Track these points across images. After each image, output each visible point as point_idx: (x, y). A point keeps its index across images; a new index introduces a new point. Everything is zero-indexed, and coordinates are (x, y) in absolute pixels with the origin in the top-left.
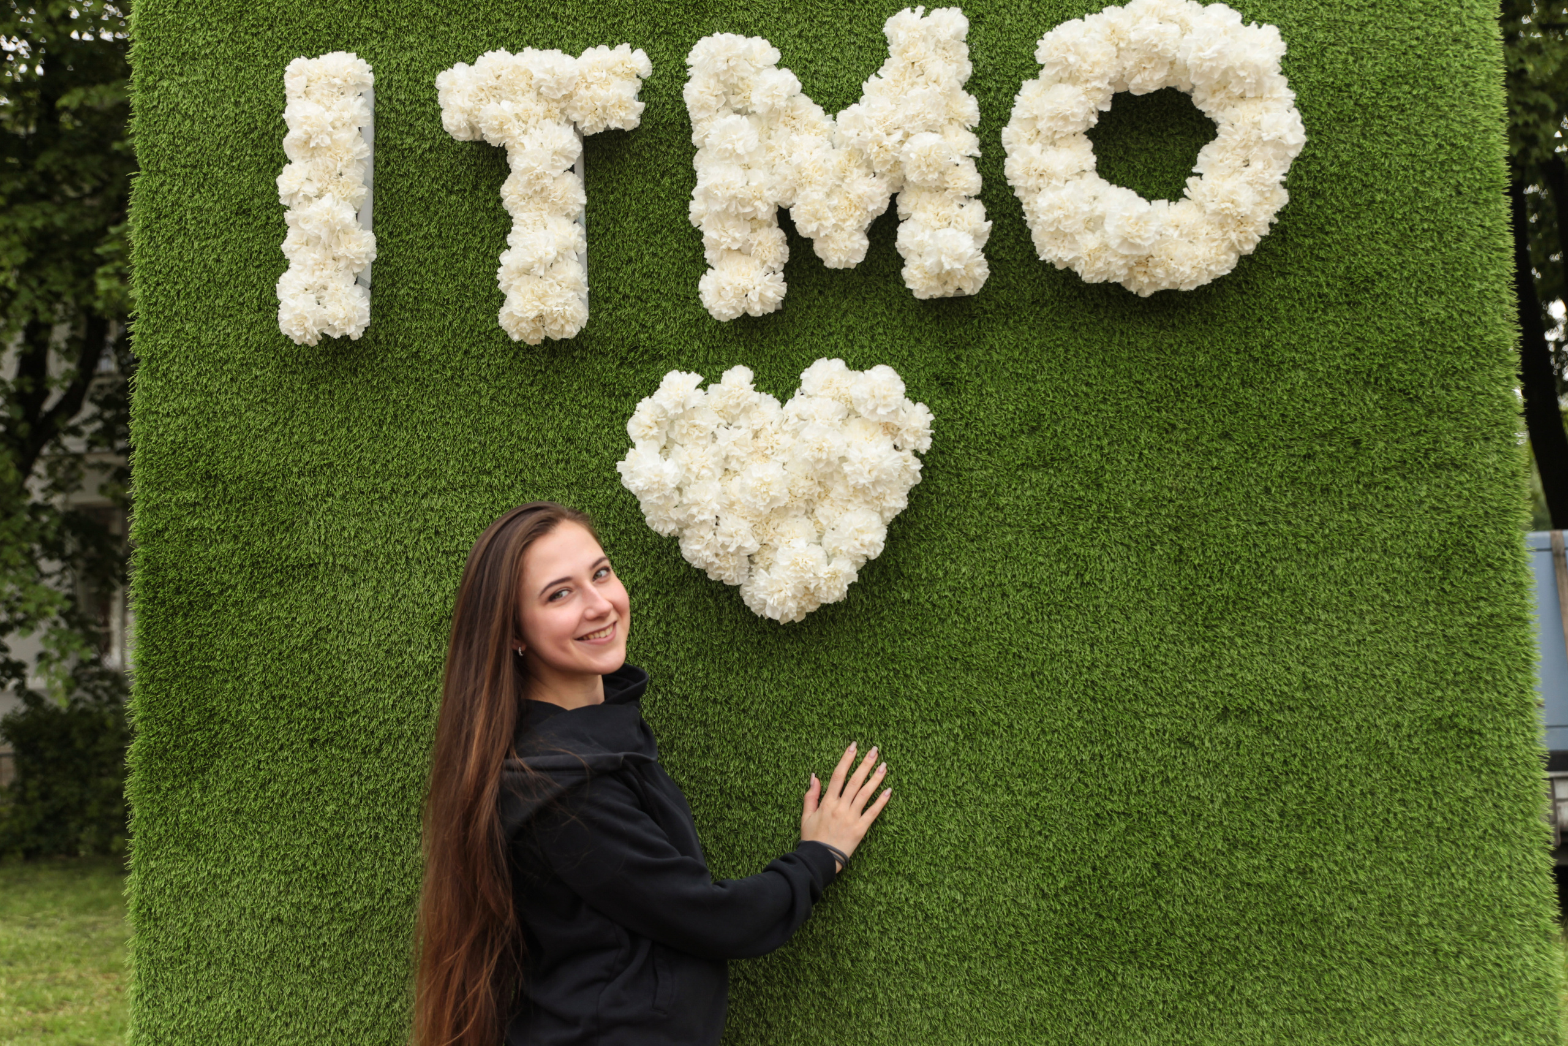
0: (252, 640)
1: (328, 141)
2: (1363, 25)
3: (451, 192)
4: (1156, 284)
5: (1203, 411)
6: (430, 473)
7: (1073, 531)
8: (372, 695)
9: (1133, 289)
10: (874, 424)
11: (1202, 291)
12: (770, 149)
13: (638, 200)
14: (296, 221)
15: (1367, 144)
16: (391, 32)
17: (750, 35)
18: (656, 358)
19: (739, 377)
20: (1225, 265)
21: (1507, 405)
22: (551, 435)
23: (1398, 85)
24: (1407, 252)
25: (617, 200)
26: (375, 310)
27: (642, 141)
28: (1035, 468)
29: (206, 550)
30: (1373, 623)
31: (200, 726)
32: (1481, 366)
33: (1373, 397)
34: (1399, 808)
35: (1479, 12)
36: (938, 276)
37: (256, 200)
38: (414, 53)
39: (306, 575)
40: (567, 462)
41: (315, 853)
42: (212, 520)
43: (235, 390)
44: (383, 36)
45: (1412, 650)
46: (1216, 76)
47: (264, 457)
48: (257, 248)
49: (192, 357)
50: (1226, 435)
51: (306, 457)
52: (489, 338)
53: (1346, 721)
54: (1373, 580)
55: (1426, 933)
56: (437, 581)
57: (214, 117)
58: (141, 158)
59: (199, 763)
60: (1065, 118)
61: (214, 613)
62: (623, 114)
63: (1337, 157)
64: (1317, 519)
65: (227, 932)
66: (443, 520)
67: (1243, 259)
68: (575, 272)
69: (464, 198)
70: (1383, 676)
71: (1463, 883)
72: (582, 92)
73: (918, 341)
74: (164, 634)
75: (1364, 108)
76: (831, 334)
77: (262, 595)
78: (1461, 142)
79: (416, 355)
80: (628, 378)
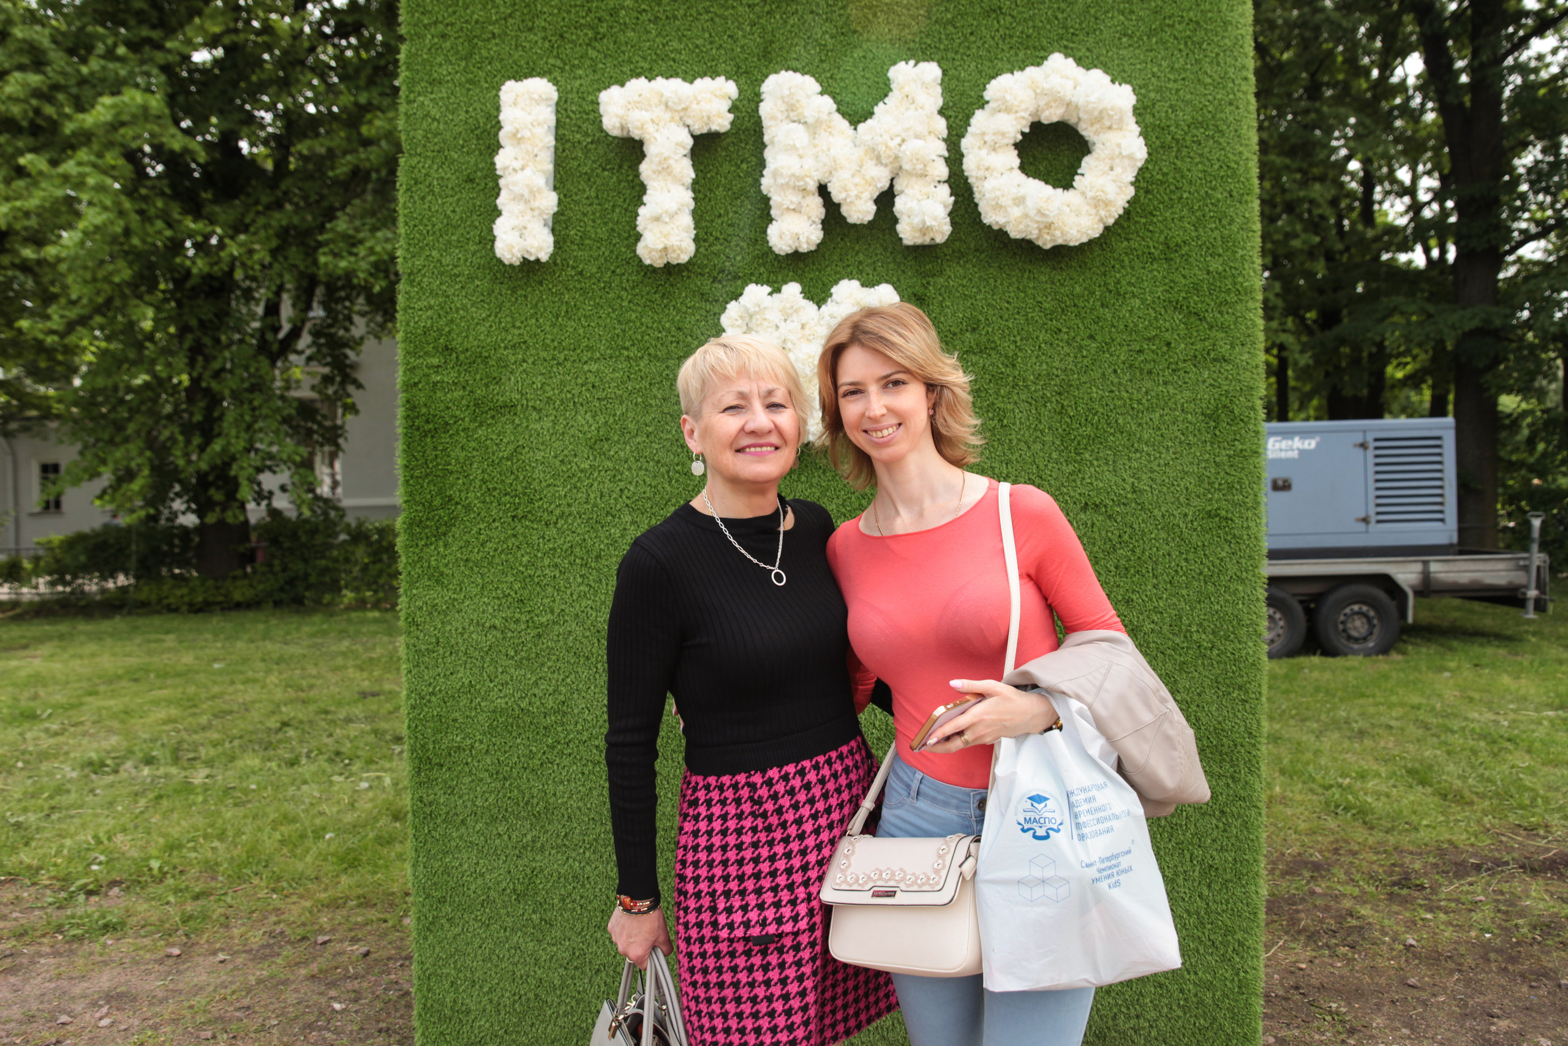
0: (475, 453)
1: (528, 134)
2: (1178, 90)
3: (604, 170)
4: (1054, 241)
5: (1078, 321)
6: (589, 348)
7: (997, 393)
8: (551, 489)
9: (1040, 243)
11: (1082, 245)
12: (815, 146)
13: (726, 177)
14: (507, 186)
15: (1179, 163)
16: (568, 67)
17: (803, 74)
19: (792, 290)
20: (1096, 231)
21: (1255, 325)
23: (1197, 128)
24: (1201, 230)
25: (712, 177)
26: (556, 243)
27: (729, 140)
29: (445, 395)
30: (1174, 453)
31: (443, 506)
32: (1241, 300)
33: (1178, 316)
34: (1184, 564)
36: (920, 230)
37: (479, 172)
38: (583, 81)
39: (509, 412)
41: (517, 586)
42: (449, 376)
43: (464, 294)
44: (562, 70)
45: (1196, 470)
46: (1096, 113)
47: (482, 337)
48: (479, 203)
49: (436, 272)
50: (1091, 337)
51: (509, 337)
52: (629, 262)
53: (1156, 512)
54: (1175, 428)
55: (1195, 637)
56: (593, 417)
57: (452, 120)
58: (405, 146)
59: (443, 529)
60: (1003, 134)
61: (450, 436)
62: (720, 121)
63: (1161, 169)
64: (1144, 390)
65: (462, 634)
66: (598, 379)
67: (1107, 228)
68: (687, 221)
69: (613, 174)
70: (1178, 485)
71: (1217, 607)
72: (694, 106)
73: (904, 269)
74: (419, 448)
75: (1177, 141)
76: (848, 265)
77: (481, 425)
78: (1233, 165)
79: (581, 273)
80: (718, 290)
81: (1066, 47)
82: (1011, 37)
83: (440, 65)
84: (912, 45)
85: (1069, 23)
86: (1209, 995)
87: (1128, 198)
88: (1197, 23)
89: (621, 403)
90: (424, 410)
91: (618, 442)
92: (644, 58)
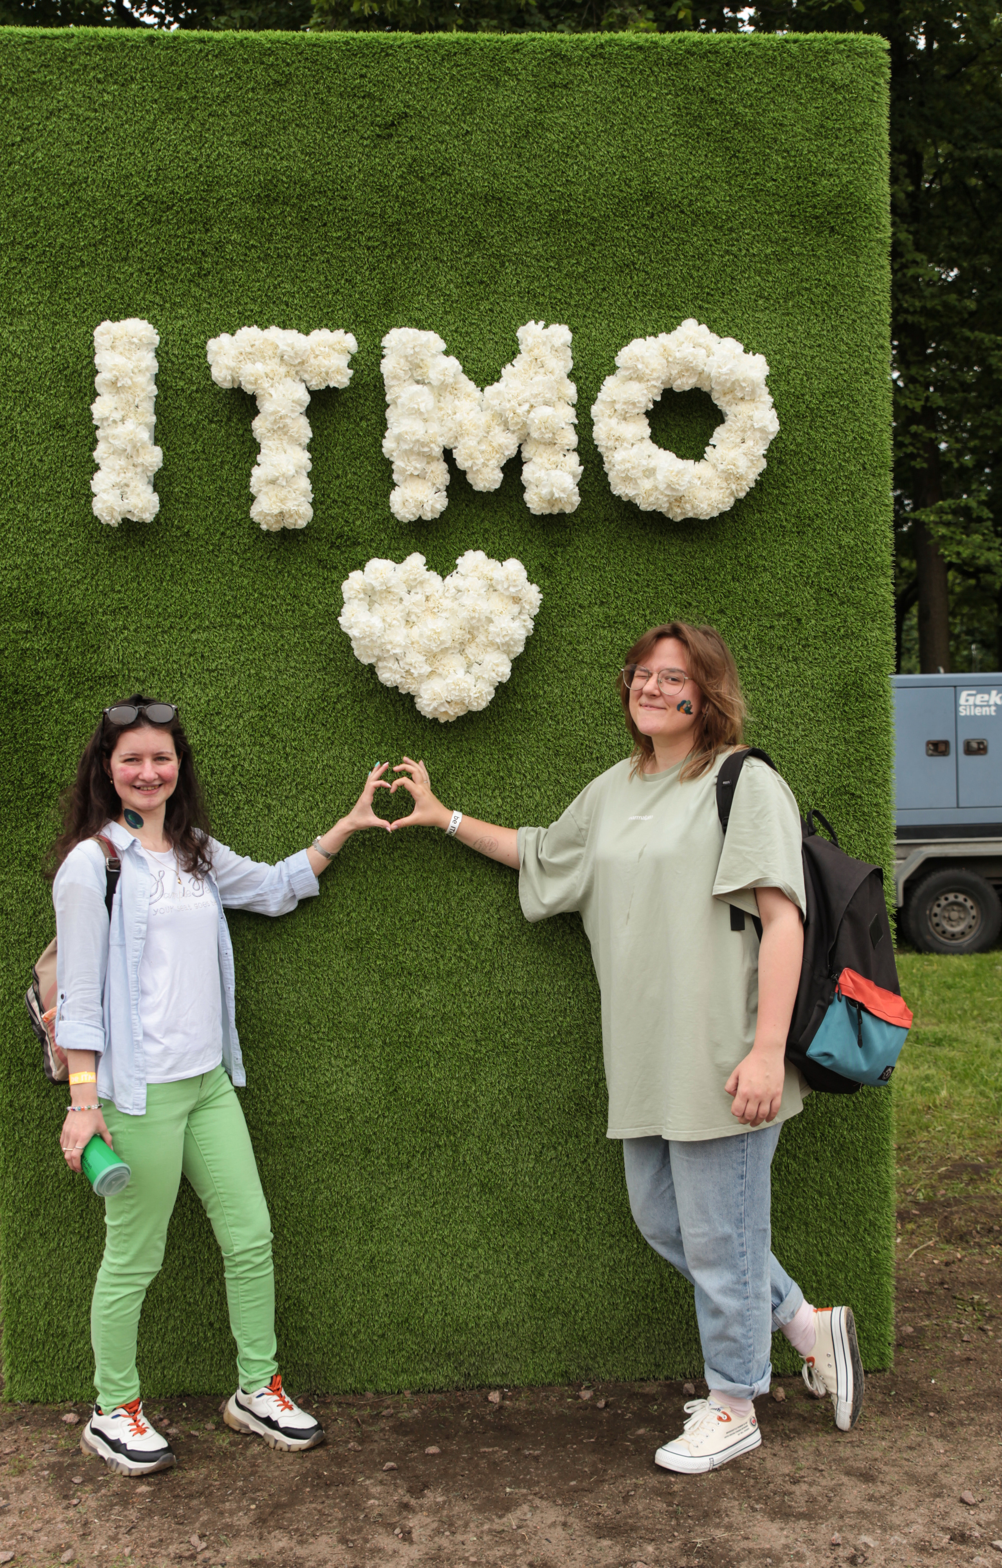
0: (71, 727)
1: (129, 382)
2: (813, 358)
3: (211, 422)
4: (684, 514)
5: (709, 595)
6: (197, 615)
9: (670, 516)
10: (507, 597)
11: (712, 518)
12: (440, 409)
13: (344, 436)
14: (106, 438)
15: (812, 433)
16: (168, 305)
17: (422, 328)
18: (356, 544)
19: (416, 560)
20: (727, 504)
21: (885, 601)
22: (282, 593)
23: (832, 398)
24: (833, 503)
25: (329, 434)
26: (161, 501)
27: (347, 395)
28: (604, 628)
29: (36, 664)
30: (803, 730)
31: (34, 785)
32: (872, 576)
33: (808, 592)
35: (880, 357)
36: (549, 502)
37: (69, 420)
38: (185, 322)
39: (109, 684)
40: (293, 611)
42: (38, 643)
43: (55, 553)
44: (162, 308)
45: (825, 748)
46: (728, 385)
47: (77, 601)
48: (70, 453)
49: (22, 528)
50: (721, 611)
51: (108, 602)
52: (239, 524)
54: (804, 704)
56: (202, 690)
57: (36, 357)
60: (634, 404)
61: (42, 708)
62: (338, 377)
63: (794, 439)
64: (774, 666)
66: (207, 649)
67: (738, 501)
69: (221, 426)
70: (808, 763)
72: (312, 361)
73: (530, 541)
74: (7, 721)
75: (812, 410)
76: (473, 533)
77: (77, 696)
78: (867, 436)
79: (187, 534)
80: (337, 557)
81: (700, 307)
82: (645, 294)
83: (21, 293)
84: (541, 299)
85: (705, 282)
86: (842, 1276)
87: (760, 470)
88: (834, 287)
89: (233, 674)
90: (12, 680)
91: (230, 716)
92: (254, 300)
